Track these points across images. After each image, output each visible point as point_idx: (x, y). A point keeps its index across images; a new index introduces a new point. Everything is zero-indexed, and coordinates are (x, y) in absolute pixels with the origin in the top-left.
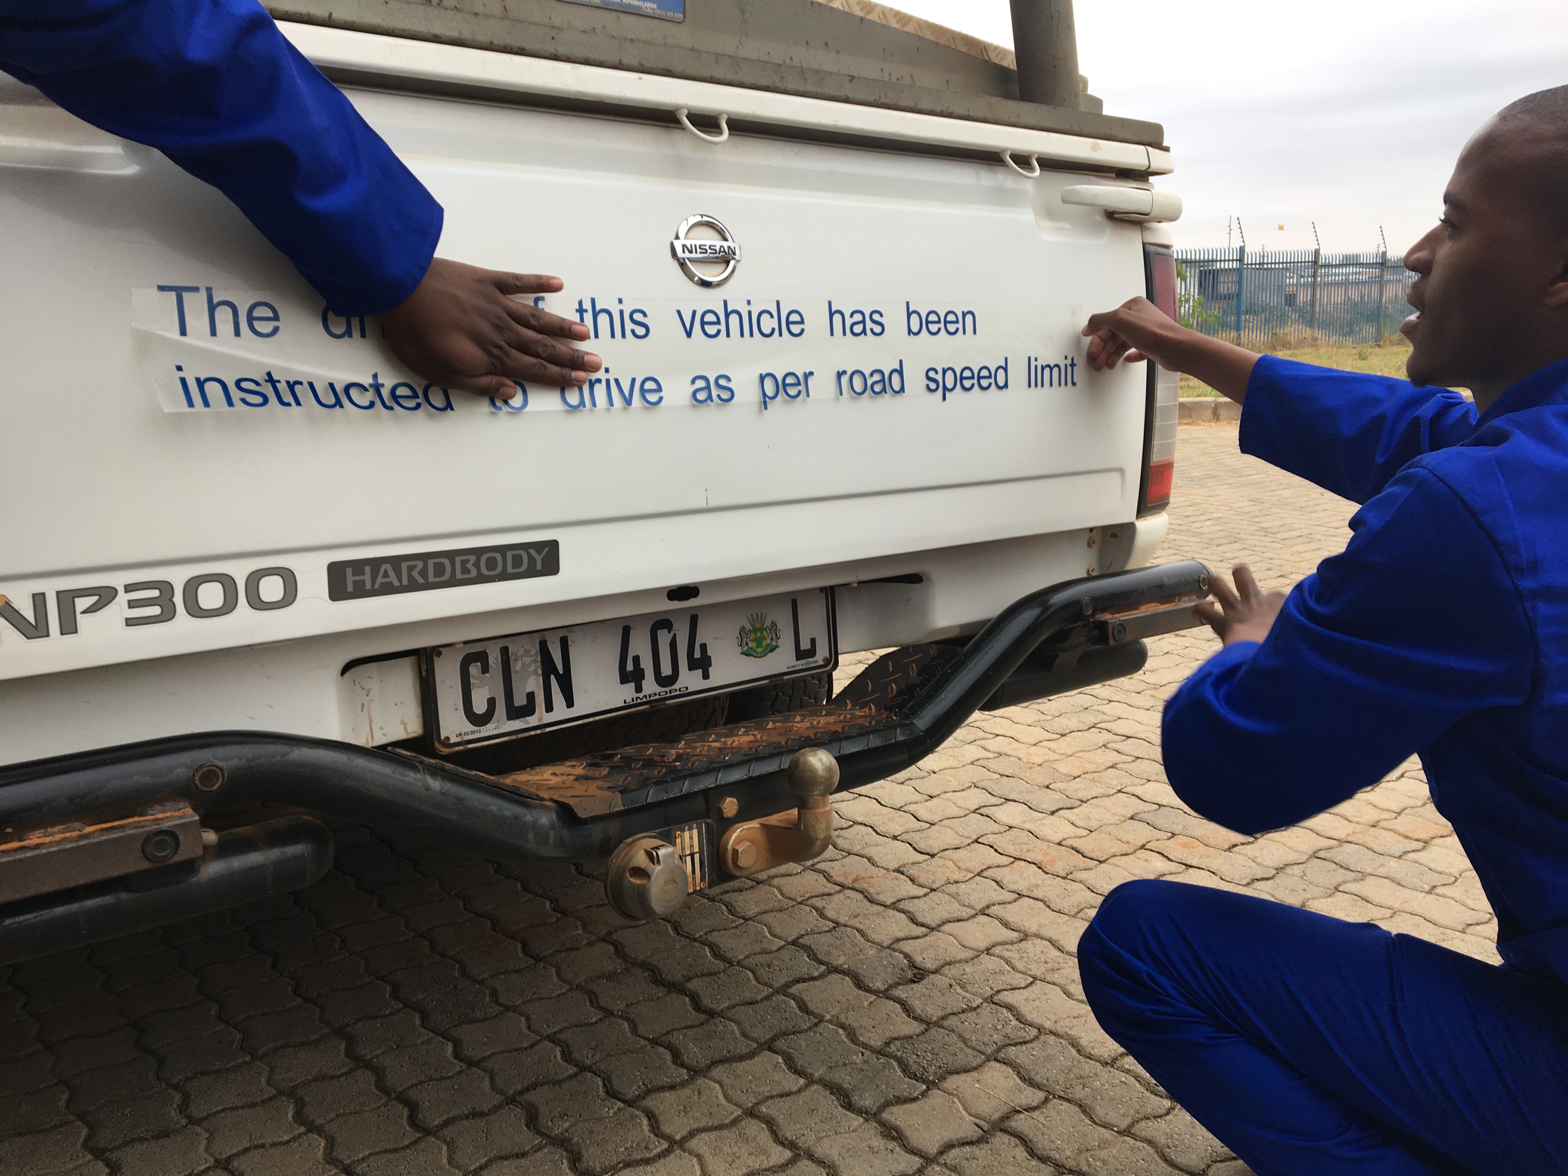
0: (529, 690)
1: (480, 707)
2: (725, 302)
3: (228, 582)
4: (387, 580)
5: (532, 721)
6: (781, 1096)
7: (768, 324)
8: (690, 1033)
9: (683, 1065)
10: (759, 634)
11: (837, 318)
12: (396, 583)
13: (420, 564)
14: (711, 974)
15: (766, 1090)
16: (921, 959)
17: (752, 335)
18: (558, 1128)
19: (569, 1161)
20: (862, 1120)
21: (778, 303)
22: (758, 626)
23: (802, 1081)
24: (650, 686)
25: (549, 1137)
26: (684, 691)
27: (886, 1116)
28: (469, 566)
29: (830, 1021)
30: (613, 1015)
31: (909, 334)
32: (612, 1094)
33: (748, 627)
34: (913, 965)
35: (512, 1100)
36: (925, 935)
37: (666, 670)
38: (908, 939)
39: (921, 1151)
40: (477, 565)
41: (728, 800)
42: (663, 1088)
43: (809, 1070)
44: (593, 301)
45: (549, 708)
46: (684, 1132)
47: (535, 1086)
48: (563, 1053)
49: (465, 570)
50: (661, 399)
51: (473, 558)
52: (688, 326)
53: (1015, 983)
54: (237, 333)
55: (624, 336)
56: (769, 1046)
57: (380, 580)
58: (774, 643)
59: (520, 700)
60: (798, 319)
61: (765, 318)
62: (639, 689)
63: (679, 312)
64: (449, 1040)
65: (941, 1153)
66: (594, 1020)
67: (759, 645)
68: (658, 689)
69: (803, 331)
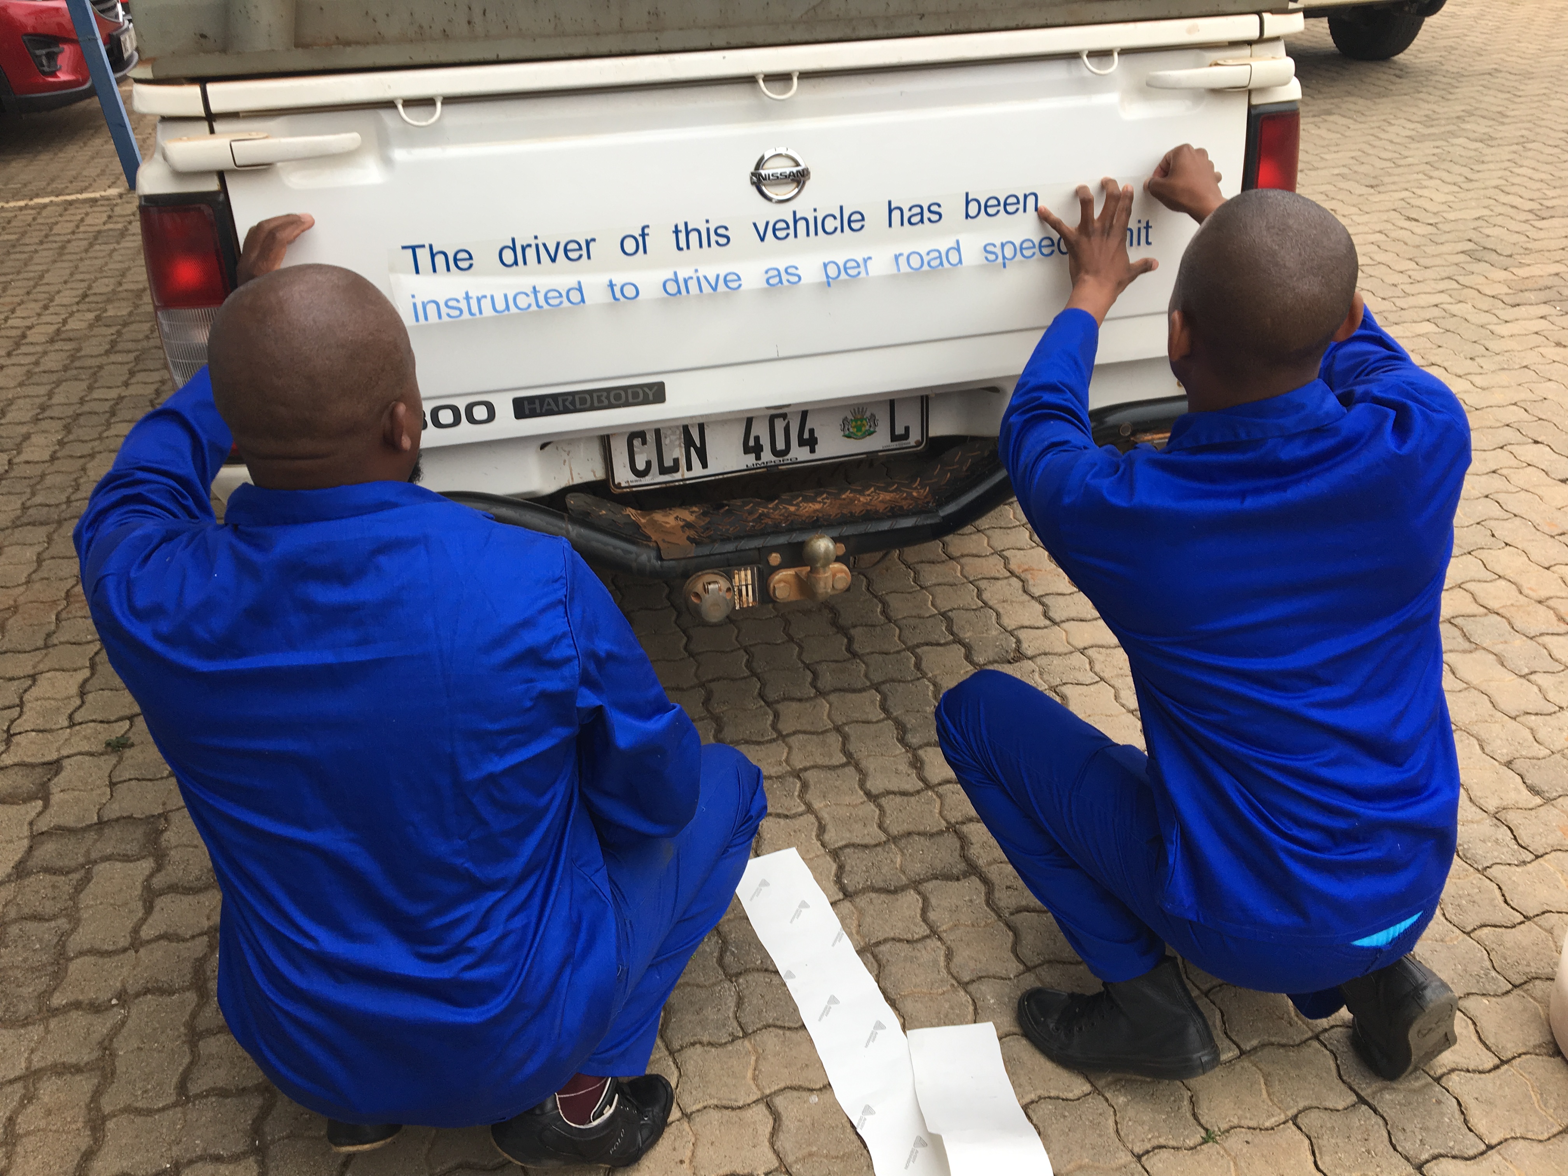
0: (675, 456)
1: (641, 466)
2: (795, 213)
3: (455, 410)
4: (549, 407)
5: (677, 476)
6: (863, 722)
7: (830, 224)
8: (833, 666)
9: (815, 687)
10: (859, 423)
11: (896, 214)
12: (556, 409)
13: (570, 398)
14: (872, 626)
15: (857, 716)
16: (1027, 646)
17: (816, 234)
18: (718, 709)
19: (715, 731)
20: (904, 750)
21: (841, 208)
22: (859, 417)
23: (883, 716)
24: (767, 456)
25: (711, 713)
26: (794, 460)
27: (921, 752)
28: (603, 398)
29: (929, 680)
30: (793, 640)
31: (967, 218)
32: (761, 695)
33: (850, 417)
34: (1018, 650)
35: (702, 685)
36: (1046, 627)
37: (780, 445)
38: (1031, 628)
39: (927, 780)
40: (608, 398)
41: (774, 555)
42: (793, 699)
43: (891, 710)
44: (686, 224)
45: (689, 468)
46: (790, 730)
47: (718, 679)
48: (748, 660)
49: (600, 401)
50: (740, 286)
51: (605, 394)
52: (762, 234)
53: (1082, 679)
54: (448, 269)
55: (709, 245)
56: (877, 687)
57: (545, 407)
58: (872, 429)
59: (668, 463)
60: (859, 217)
61: (829, 220)
62: (758, 458)
63: (755, 225)
64: (686, 635)
65: (940, 784)
66: (779, 642)
67: (859, 430)
68: (773, 458)
69: (863, 227)
